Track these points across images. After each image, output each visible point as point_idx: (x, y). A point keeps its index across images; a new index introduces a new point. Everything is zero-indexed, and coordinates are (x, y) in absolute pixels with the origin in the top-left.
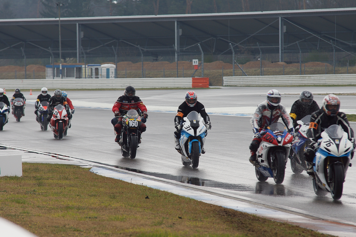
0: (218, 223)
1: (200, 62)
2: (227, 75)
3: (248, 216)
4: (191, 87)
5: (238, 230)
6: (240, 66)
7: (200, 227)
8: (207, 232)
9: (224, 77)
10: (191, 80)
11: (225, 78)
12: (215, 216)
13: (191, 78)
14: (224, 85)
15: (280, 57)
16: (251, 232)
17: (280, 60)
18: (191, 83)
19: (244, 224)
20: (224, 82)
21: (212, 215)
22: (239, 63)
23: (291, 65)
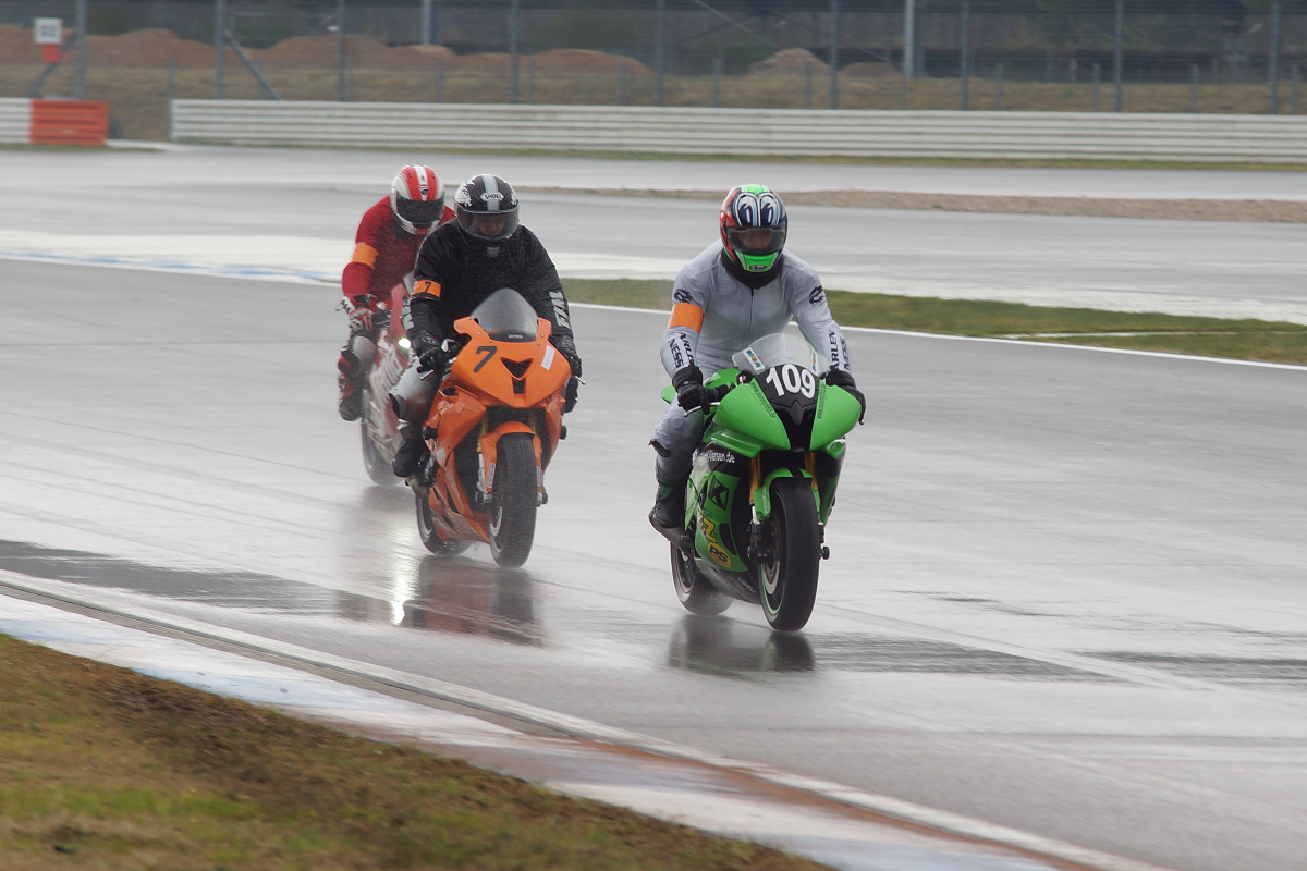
0: (111, 744)
1: (70, 31)
2: (189, 92)
3: (245, 715)
4: (26, 141)
5: (197, 772)
6: (247, 53)
7: (30, 759)
8: (57, 779)
9: (176, 102)
10: (28, 109)
11: (180, 108)
12: (99, 710)
13: (26, 101)
14: (176, 134)
15: (426, 23)
16: (254, 786)
17: (426, 35)
18: (27, 125)
19: (224, 747)
20: (177, 126)
21: (85, 709)
22: (245, 44)
23: (471, 59)
